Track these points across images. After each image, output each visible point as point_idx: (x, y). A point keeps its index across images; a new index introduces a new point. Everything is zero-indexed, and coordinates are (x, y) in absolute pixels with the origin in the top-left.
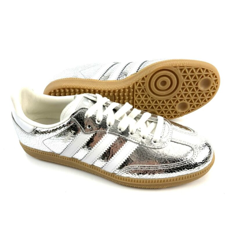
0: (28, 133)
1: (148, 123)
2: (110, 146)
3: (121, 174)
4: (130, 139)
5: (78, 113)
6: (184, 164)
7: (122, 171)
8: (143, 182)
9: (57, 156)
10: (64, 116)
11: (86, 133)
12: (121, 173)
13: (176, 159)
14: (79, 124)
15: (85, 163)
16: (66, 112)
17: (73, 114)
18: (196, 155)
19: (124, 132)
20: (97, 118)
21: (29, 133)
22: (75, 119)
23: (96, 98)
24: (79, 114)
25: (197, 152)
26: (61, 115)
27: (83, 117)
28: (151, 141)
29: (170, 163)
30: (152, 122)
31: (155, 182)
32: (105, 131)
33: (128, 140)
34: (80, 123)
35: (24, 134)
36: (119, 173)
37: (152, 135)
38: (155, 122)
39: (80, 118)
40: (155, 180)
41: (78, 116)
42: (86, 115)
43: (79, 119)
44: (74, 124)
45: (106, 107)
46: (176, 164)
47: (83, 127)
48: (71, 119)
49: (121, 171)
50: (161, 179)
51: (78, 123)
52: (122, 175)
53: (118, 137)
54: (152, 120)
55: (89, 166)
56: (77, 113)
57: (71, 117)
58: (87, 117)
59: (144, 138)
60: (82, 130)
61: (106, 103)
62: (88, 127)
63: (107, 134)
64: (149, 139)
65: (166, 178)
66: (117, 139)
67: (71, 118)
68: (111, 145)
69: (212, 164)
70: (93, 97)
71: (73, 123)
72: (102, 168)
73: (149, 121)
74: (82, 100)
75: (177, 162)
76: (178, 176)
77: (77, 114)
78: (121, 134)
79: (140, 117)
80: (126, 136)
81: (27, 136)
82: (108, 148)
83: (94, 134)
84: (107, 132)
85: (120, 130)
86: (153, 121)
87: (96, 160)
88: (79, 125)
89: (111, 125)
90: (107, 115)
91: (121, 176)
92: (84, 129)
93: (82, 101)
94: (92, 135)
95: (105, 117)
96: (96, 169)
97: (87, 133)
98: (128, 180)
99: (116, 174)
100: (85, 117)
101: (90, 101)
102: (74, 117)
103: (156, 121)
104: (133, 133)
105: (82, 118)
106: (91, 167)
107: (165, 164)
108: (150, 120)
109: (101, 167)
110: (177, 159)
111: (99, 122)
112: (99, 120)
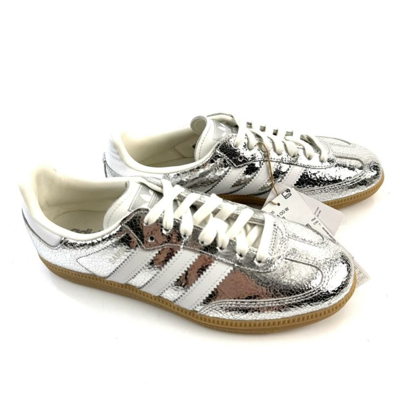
0: (51, 246)
1: (249, 227)
2: (186, 270)
3: (205, 313)
4: (219, 257)
5: (133, 218)
6: (306, 297)
7: (207, 309)
8: (241, 325)
9: (100, 281)
10: (109, 220)
11: (146, 250)
12: (205, 311)
13: (293, 290)
14: (135, 235)
15: (147, 293)
16: (112, 214)
17: (125, 219)
18: (326, 282)
19: (209, 246)
20: (164, 224)
21: (53, 247)
22: (127, 227)
23: (162, 187)
24: (135, 219)
25: (327, 277)
26: (105, 218)
27: (142, 225)
28: (253, 261)
29: (283, 297)
30: (255, 225)
31: (259, 325)
32: (178, 245)
33: (216, 260)
34: (137, 234)
35: (44, 247)
36: (202, 311)
37: (256, 250)
38: (259, 226)
39: (136, 226)
40: (259, 322)
41: (133, 223)
42: (145, 220)
43: (134, 228)
44: (127, 235)
45: (179, 202)
46: (294, 298)
47: (142, 240)
48: (121, 228)
49: (205, 309)
50: (269, 321)
51: (133, 233)
52: (207, 315)
53: (199, 255)
54: (255, 221)
55: (153, 298)
56: (131, 218)
57: (121, 224)
58: (147, 224)
59: (242, 255)
60: (140, 245)
61: (178, 196)
62: (149, 241)
63: (181, 250)
64: (251, 258)
65: (277, 319)
66: (197, 258)
67: (120, 226)
68: (188, 268)
69: (352, 294)
70: (157, 185)
71: (125, 233)
72: (175, 301)
73: (250, 224)
74: (139, 192)
75: (295, 295)
76: (296, 316)
77: (131, 220)
78: (204, 250)
79: (235, 218)
80: (212, 253)
81: (50, 250)
82: (184, 273)
83: (160, 250)
84: (182, 247)
85: (202, 243)
86: (256, 223)
87: (164, 291)
88: (135, 237)
89: (187, 235)
90: (181, 218)
91: (205, 316)
92: (143, 243)
93: (139, 194)
94: (157, 252)
95: (177, 221)
96: (165, 302)
97: (149, 250)
98: (216, 322)
99: (197, 312)
100: (144, 225)
101: (151, 193)
102: (126, 224)
103: (261, 224)
104: (223, 247)
105: (139, 225)
106: (157, 299)
107: (275, 298)
108: (251, 222)
109: (172, 301)
110: (295, 289)
111: (167, 230)
112: (167, 228)
